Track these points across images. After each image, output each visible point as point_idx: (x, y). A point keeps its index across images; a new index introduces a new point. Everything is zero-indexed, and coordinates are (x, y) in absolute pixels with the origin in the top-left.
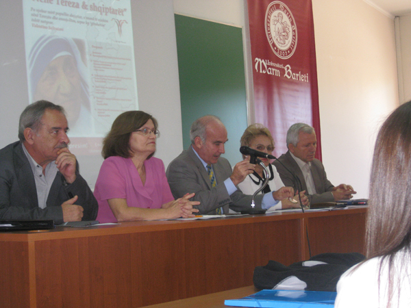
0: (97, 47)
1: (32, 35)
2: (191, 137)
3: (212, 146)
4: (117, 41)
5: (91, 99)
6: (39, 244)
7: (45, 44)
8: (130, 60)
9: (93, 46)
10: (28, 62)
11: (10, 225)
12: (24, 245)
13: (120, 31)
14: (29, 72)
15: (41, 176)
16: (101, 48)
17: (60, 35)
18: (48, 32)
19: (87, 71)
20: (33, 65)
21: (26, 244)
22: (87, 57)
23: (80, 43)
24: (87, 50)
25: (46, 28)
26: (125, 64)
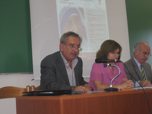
0: (89, 11)
1: (60, 6)
3: (142, 55)
4: (98, 8)
5: (88, 35)
6: (65, 101)
7: (66, 10)
8: (105, 16)
9: (88, 11)
10: (58, 19)
11: (52, 93)
12: (58, 102)
13: (100, 3)
14: (59, 23)
15: (68, 67)
16: (91, 11)
17: (72, 6)
18: (67, 5)
19: (85, 22)
20: (61, 20)
21: (59, 101)
22: (85, 16)
23: (82, 9)
24: (85, 12)
25: (66, 3)
26: (102, 18)
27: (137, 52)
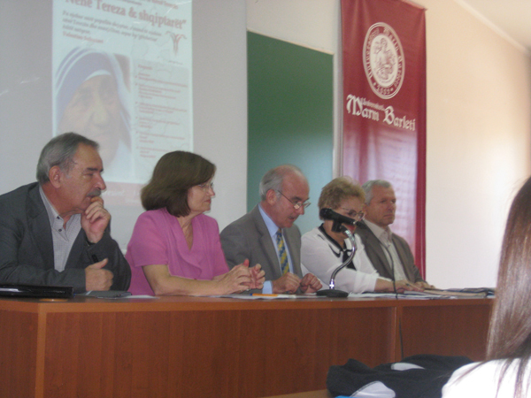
0: (145, 68)
1: (62, 46)
2: (262, 190)
3: (287, 204)
4: (170, 61)
5: (134, 135)
6: (53, 318)
8: (186, 86)
9: (139, 66)
10: (55, 81)
11: (16, 290)
12: (32, 319)
13: (176, 49)
14: (55, 93)
15: (60, 230)
16: (150, 68)
17: (98, 48)
18: (83, 44)
19: (130, 98)
21: (36, 316)
22: (132, 79)
23: (123, 61)
24: (131, 70)
25: (80, 38)
26: (179, 92)
27: (272, 197)
